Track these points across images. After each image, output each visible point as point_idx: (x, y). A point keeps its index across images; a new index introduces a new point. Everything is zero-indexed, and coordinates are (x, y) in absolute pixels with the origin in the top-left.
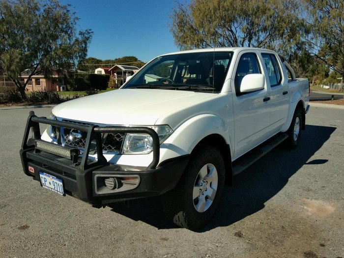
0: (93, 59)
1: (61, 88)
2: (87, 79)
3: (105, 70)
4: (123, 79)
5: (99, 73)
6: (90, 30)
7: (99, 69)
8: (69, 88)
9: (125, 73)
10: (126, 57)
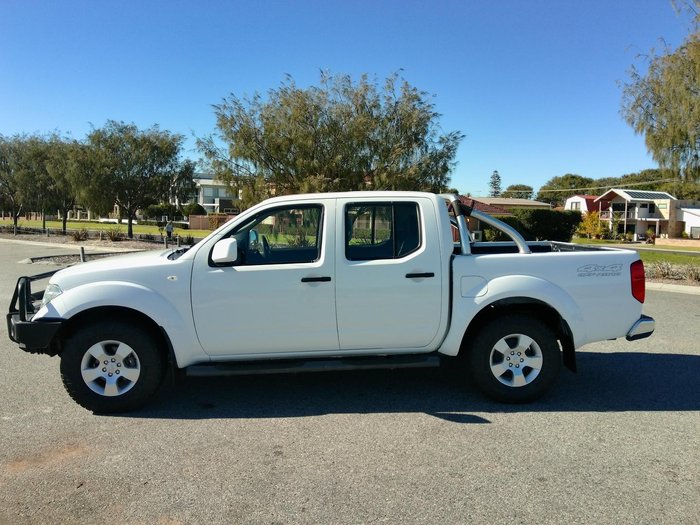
0: (573, 177)
1: (473, 235)
2: (528, 220)
3: (587, 200)
4: (625, 220)
5: (574, 208)
6: (458, 132)
7: (576, 198)
8: (487, 235)
9: (632, 206)
10: (649, 171)
